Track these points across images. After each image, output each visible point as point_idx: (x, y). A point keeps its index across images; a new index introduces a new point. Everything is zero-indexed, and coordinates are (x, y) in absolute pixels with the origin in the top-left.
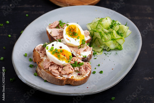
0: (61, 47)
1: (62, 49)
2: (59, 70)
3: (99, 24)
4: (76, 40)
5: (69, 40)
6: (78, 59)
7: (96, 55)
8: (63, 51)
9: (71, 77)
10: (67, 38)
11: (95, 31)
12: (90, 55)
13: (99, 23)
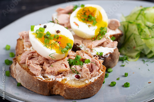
0: (58, 32)
1: (59, 34)
2: (44, 67)
3: (140, 16)
4: (89, 26)
5: (77, 25)
6: (85, 54)
7: (127, 61)
8: (60, 37)
9: (63, 80)
10: (74, 22)
11: (131, 23)
12: (110, 53)
13: (140, 14)
